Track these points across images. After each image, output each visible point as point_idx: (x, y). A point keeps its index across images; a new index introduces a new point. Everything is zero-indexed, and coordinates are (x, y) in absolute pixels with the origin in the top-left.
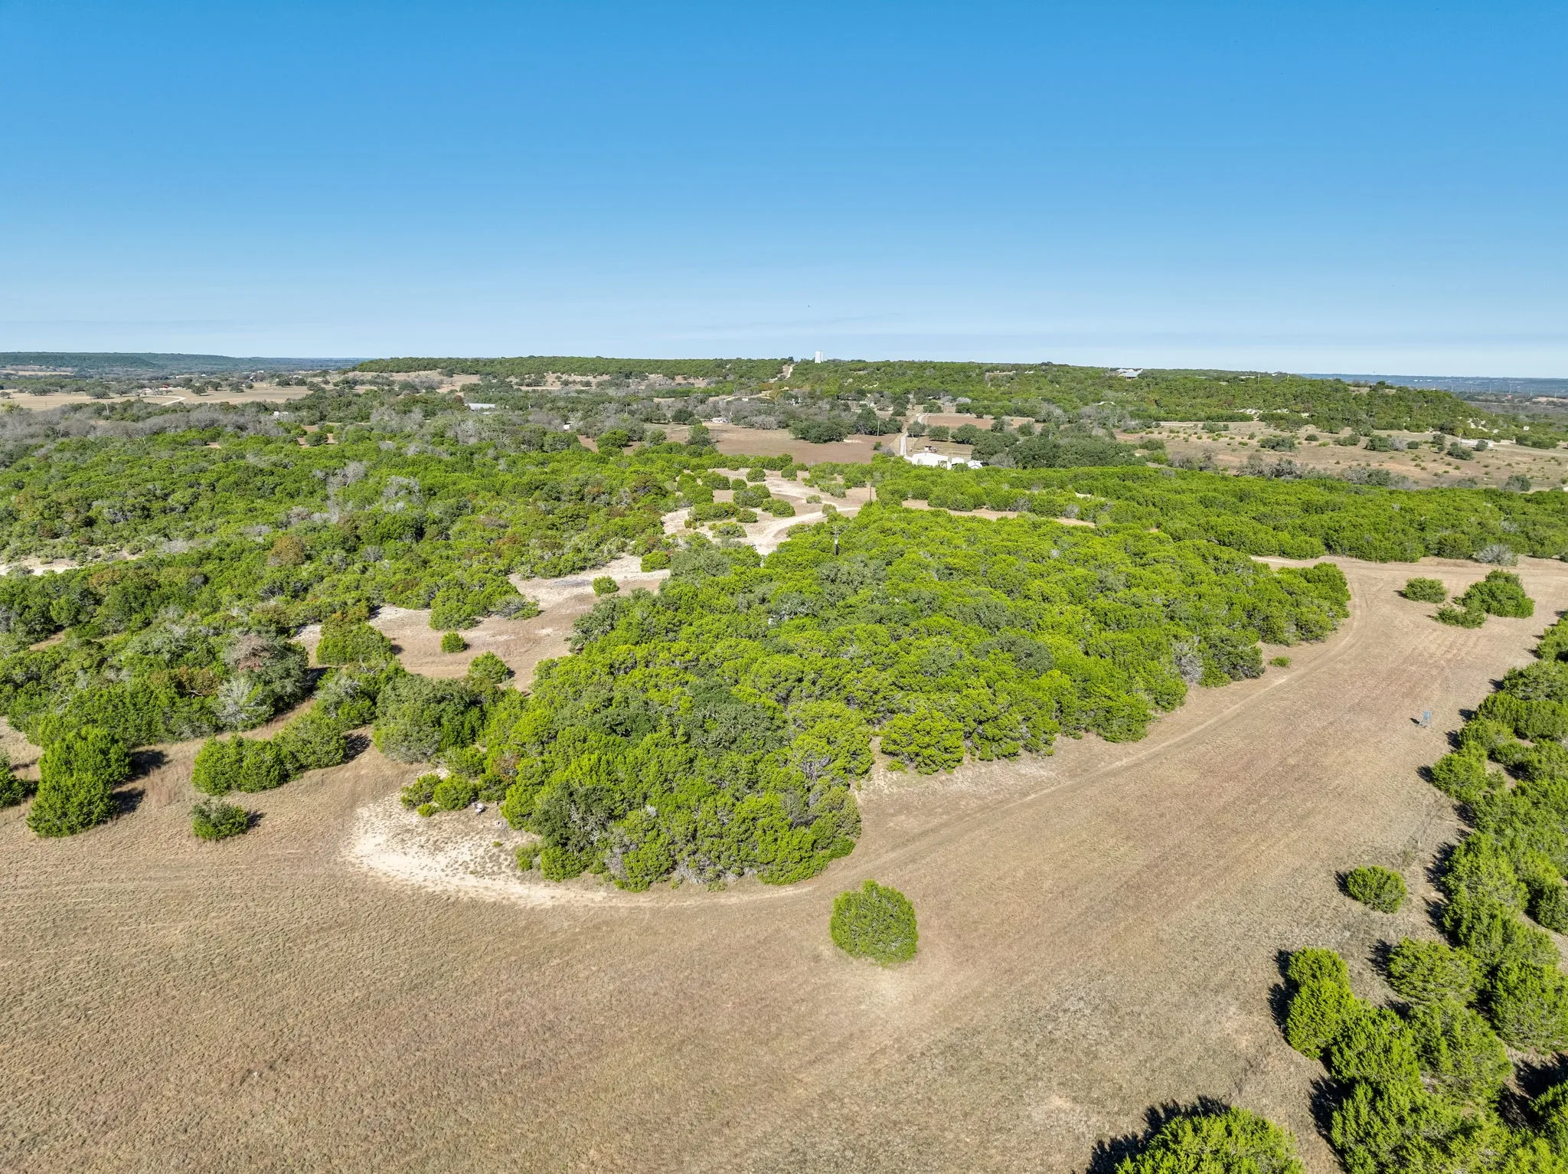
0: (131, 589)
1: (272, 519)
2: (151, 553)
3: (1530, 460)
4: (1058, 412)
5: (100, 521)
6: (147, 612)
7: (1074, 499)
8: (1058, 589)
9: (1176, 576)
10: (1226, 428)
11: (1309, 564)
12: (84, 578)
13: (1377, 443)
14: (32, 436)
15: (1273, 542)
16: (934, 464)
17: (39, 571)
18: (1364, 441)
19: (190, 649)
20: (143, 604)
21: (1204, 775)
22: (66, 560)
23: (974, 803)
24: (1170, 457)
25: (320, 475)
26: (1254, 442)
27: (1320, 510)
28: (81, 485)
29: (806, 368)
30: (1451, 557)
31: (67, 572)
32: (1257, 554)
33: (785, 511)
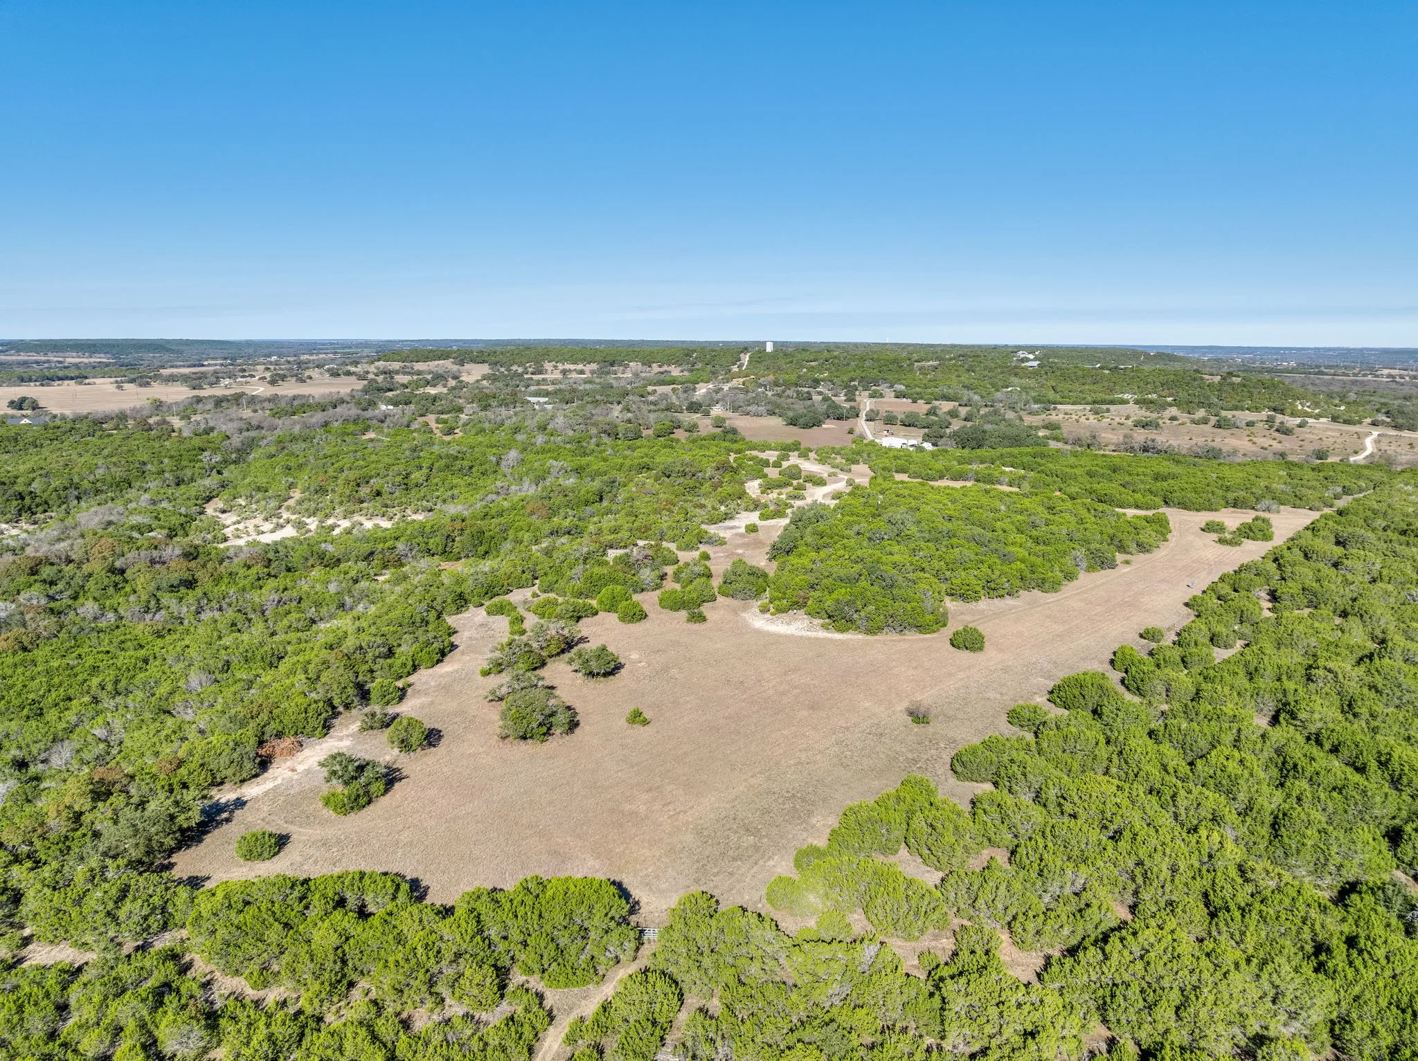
0: (475, 533)
3: (1338, 434)
4: (976, 397)
6: (485, 546)
7: (1003, 473)
8: (1011, 526)
9: (1073, 519)
10: (1108, 411)
11: (1150, 513)
13: (1222, 423)
15: (1131, 499)
16: (898, 446)
18: (1213, 420)
21: (1087, 604)
23: (991, 612)
24: (1065, 435)
26: (1129, 422)
27: (1165, 479)
29: (759, 357)
30: (1241, 508)
32: (1121, 507)
33: (820, 482)
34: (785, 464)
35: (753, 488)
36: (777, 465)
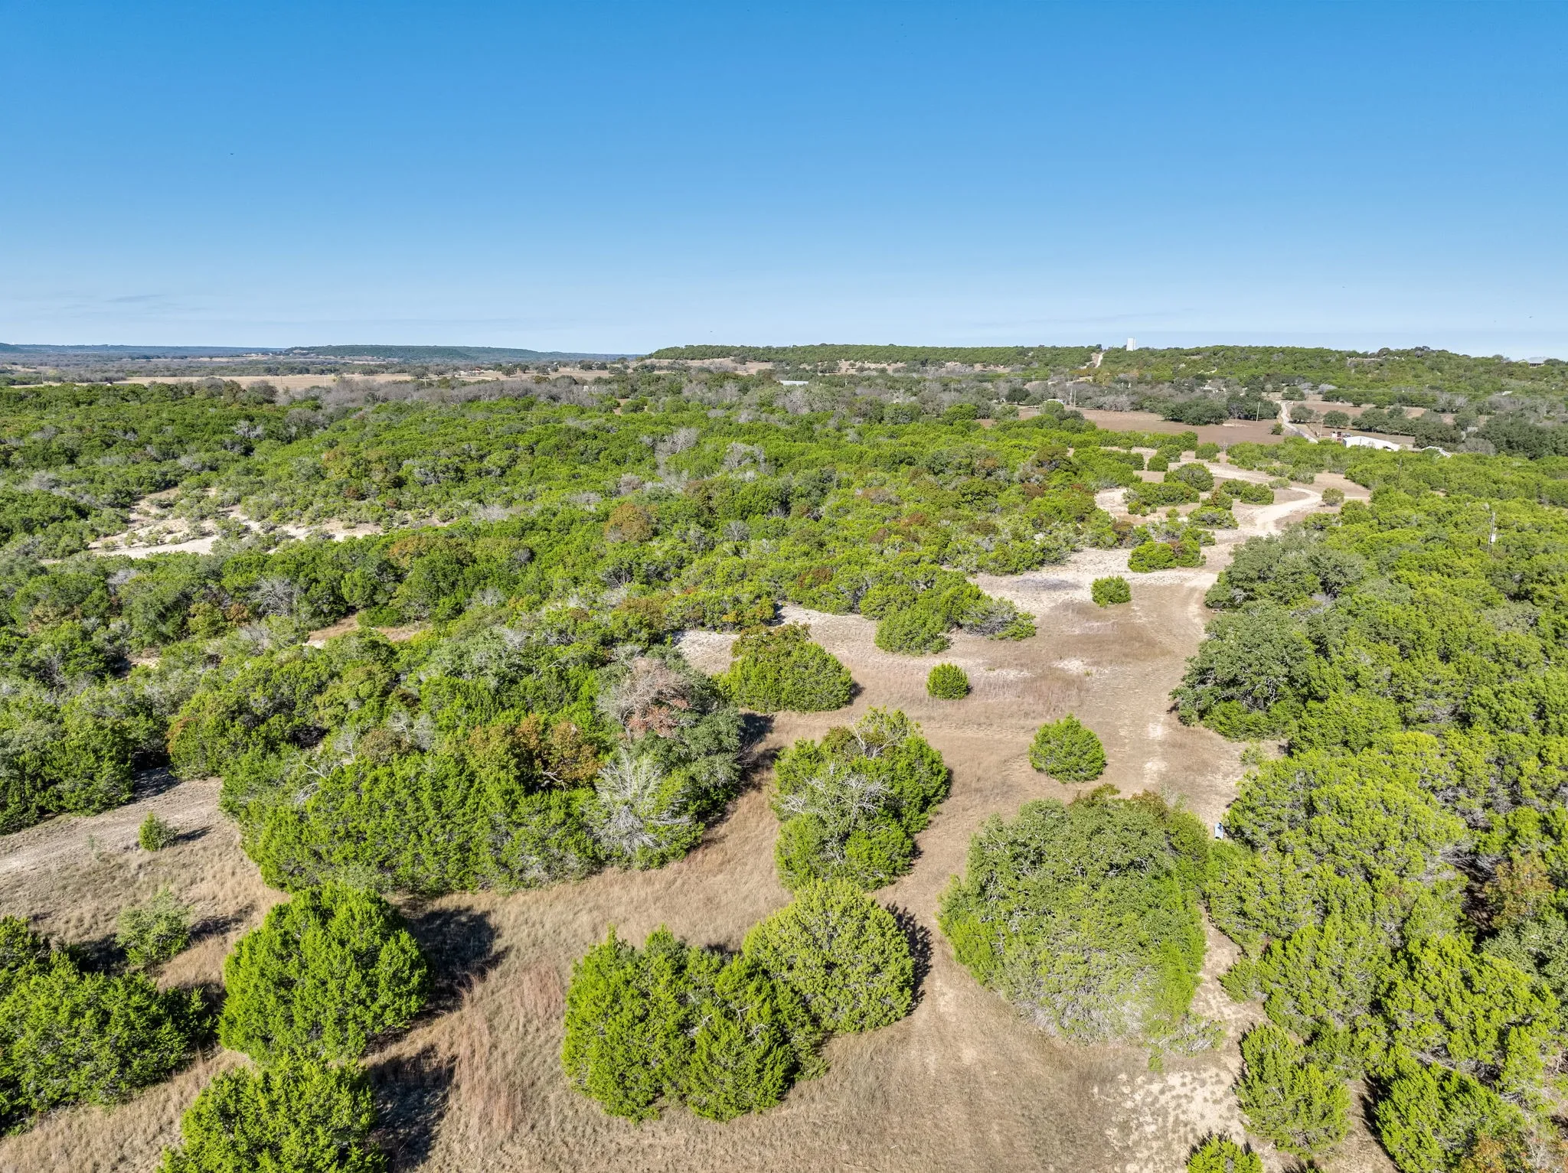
0: (440, 564)
1: (600, 487)
2: (464, 520)
5: (410, 482)
6: (459, 595)
12: (386, 546)
14: (353, 401)
17: (340, 536)
19: (530, 671)
20: (454, 584)
22: (371, 526)
25: (647, 440)
28: (393, 443)
29: (1117, 356)
31: (367, 538)
33: (1260, 497)
34: (1173, 466)
35: (1112, 502)
36: (1157, 466)
